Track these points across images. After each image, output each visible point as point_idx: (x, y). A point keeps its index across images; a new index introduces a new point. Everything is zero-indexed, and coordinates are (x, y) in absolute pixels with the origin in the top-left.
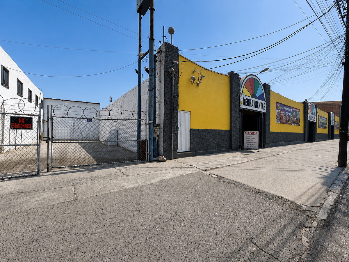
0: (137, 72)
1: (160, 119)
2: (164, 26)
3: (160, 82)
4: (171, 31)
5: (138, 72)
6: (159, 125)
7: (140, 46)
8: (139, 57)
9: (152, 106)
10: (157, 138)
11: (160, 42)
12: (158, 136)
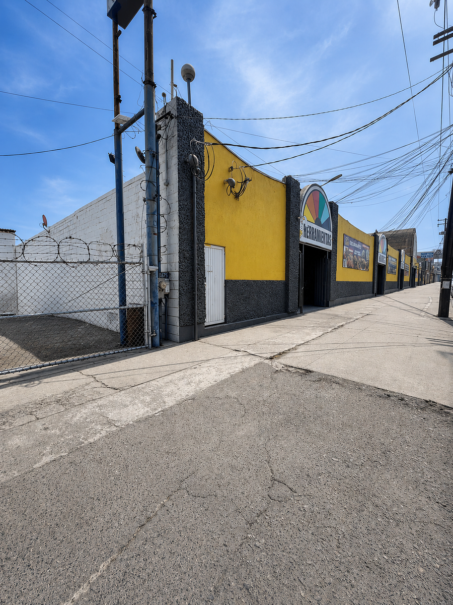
0: (112, 159)
1: (169, 263)
2: (172, 61)
3: (167, 184)
4: (189, 75)
5: (116, 159)
6: (168, 275)
7: (118, 100)
8: (117, 125)
9: (154, 234)
10: (164, 300)
11: (164, 95)
12: (167, 296)
